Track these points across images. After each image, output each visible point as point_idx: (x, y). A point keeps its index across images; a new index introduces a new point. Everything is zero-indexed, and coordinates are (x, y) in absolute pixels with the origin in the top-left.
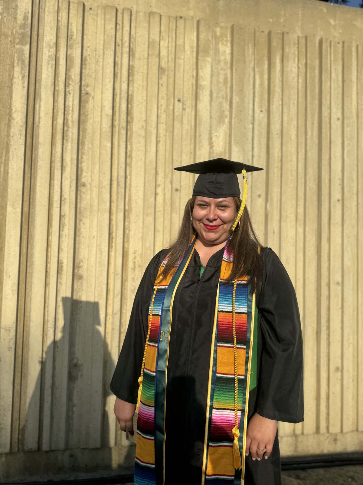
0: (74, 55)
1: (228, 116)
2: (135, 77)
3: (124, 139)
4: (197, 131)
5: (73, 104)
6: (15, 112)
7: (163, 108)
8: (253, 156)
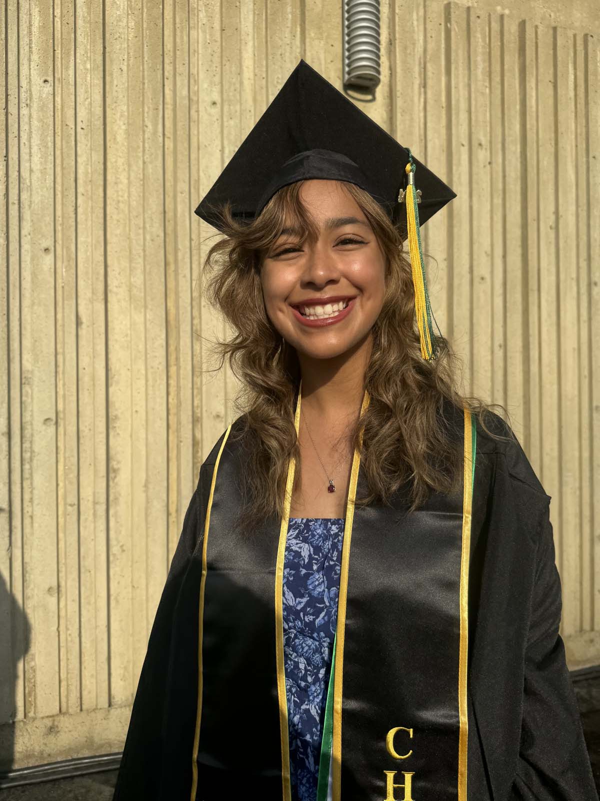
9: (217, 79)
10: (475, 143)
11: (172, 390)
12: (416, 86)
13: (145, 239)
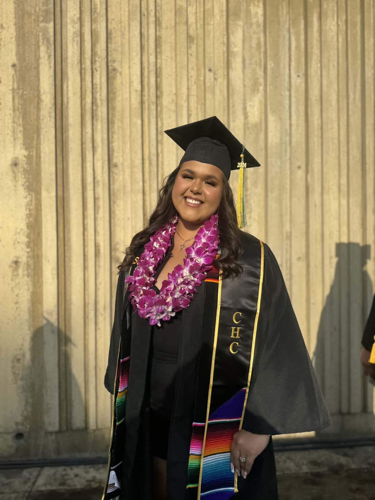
0: (99, 30)
1: (263, 84)
2: (163, 48)
3: (155, 115)
4: (231, 101)
5: (101, 82)
6: (44, 93)
7: (193, 79)
8: (291, 125)
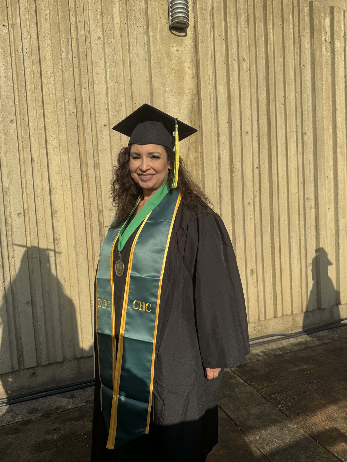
9: (100, 24)
10: (241, 59)
11: (86, 196)
12: (209, 28)
13: (65, 114)
